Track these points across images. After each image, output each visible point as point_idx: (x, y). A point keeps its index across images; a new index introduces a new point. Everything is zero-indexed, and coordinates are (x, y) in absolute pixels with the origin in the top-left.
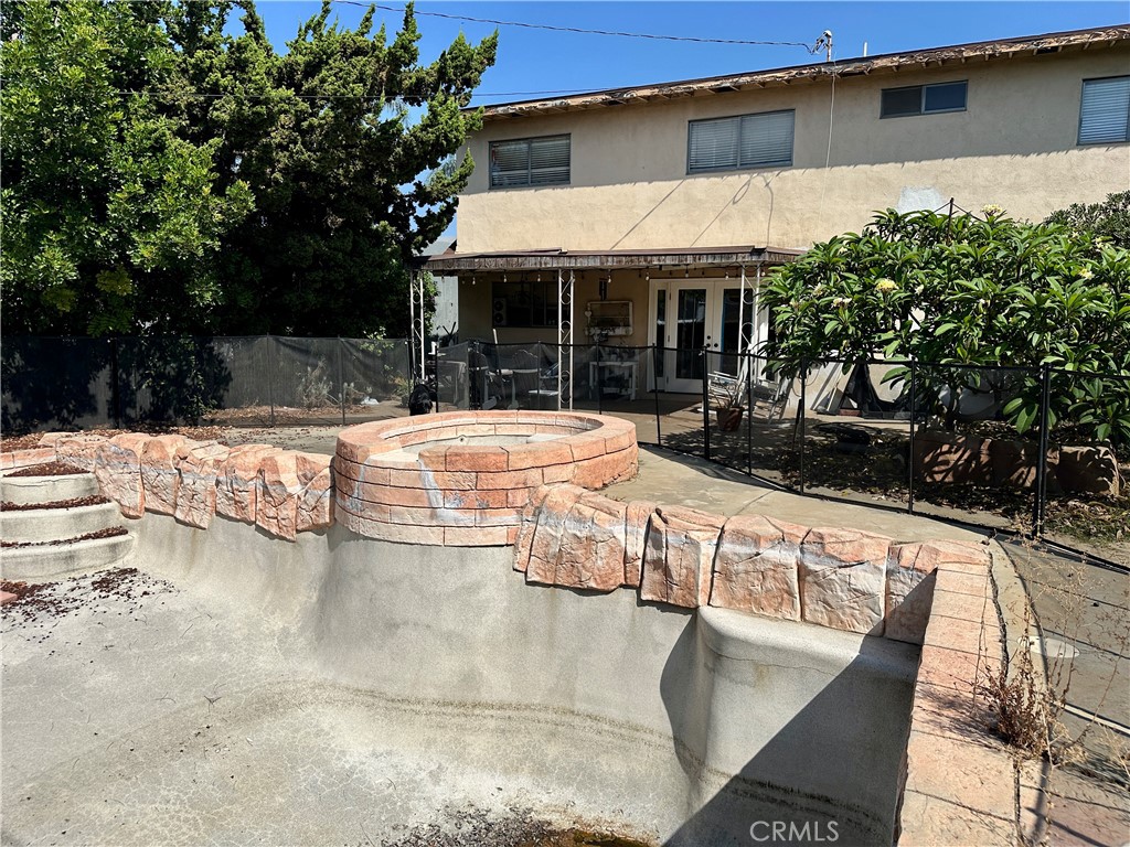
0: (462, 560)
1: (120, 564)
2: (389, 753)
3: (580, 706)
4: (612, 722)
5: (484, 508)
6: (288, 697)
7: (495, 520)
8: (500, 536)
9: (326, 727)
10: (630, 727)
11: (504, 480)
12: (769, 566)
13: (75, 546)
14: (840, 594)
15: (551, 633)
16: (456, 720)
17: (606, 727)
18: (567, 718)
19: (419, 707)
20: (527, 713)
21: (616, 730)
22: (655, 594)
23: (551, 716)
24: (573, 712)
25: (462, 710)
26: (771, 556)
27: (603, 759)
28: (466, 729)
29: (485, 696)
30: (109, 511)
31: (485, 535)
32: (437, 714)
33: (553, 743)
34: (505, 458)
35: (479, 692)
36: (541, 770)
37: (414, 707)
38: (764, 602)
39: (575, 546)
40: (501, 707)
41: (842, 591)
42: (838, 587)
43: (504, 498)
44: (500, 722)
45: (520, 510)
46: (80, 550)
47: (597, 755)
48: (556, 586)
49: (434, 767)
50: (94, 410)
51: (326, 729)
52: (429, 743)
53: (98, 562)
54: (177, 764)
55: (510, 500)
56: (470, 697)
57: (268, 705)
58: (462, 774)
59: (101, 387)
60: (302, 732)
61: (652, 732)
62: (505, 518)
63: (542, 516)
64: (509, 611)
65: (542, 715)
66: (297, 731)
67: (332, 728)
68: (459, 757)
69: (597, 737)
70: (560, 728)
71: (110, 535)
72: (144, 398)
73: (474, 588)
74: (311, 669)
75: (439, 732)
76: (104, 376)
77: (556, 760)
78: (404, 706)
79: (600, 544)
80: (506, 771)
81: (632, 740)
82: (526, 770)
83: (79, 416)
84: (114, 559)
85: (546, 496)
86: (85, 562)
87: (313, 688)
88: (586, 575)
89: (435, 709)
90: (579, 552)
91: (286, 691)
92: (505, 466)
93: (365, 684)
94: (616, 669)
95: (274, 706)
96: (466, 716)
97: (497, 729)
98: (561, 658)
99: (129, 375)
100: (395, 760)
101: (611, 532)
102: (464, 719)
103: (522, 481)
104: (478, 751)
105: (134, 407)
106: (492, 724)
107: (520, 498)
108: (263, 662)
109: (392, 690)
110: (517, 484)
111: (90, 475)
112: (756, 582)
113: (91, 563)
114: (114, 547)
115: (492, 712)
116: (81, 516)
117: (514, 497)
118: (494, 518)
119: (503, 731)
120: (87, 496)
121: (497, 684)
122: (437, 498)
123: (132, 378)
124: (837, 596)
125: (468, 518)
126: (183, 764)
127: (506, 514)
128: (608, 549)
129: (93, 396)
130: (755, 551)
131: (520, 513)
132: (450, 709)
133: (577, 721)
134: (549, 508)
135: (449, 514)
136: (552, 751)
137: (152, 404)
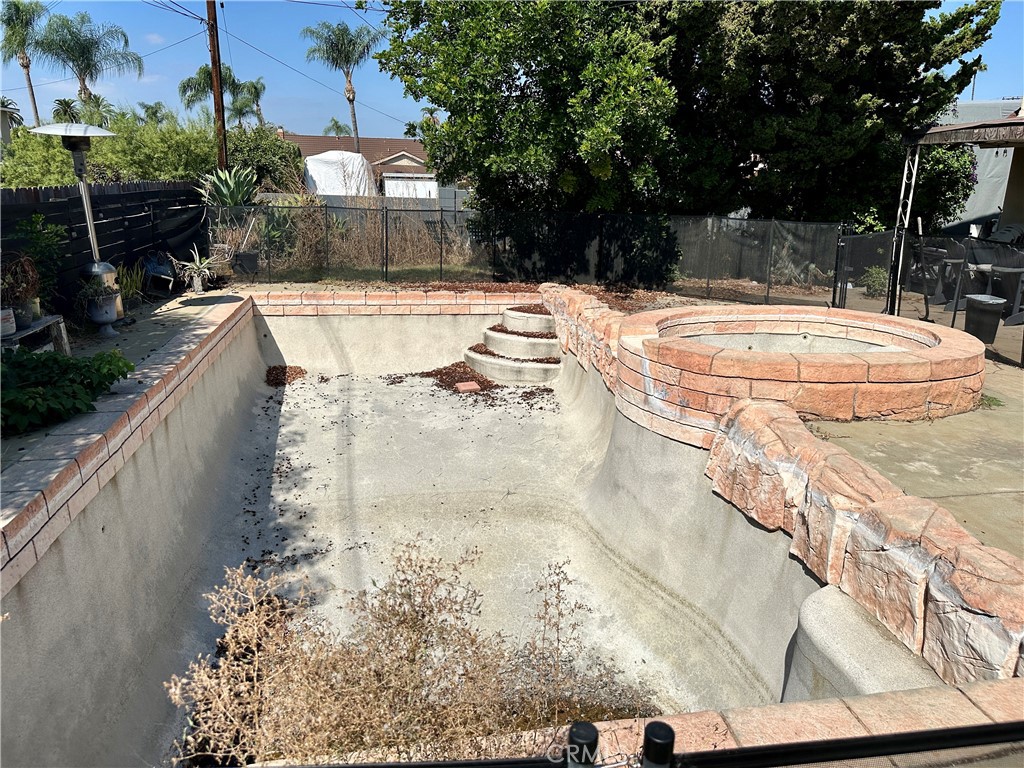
0: (663, 447)
1: (548, 385)
2: (587, 586)
3: (727, 630)
4: (743, 659)
5: (684, 406)
6: (554, 511)
7: (693, 421)
8: (697, 437)
9: (560, 544)
10: (754, 674)
11: (704, 383)
12: (893, 569)
13: (524, 365)
14: (956, 643)
15: (723, 548)
16: (637, 586)
17: (738, 661)
18: (715, 634)
19: (618, 561)
20: (687, 610)
21: (744, 669)
22: (800, 550)
23: (705, 625)
24: (720, 631)
25: (644, 580)
26: (897, 558)
27: (727, 689)
28: (641, 598)
29: (661, 577)
30: (553, 345)
31: (684, 432)
32: (628, 574)
33: (698, 649)
34: (709, 361)
35: (658, 572)
36: (681, 667)
37: (616, 559)
38: (888, 612)
39: (746, 470)
40: (670, 594)
41: (959, 641)
42: (956, 634)
43: (704, 401)
44: (666, 607)
45: (718, 418)
46: (525, 368)
47: (723, 682)
48: (729, 502)
49: (608, 615)
50: (586, 271)
51: (559, 546)
52: (615, 594)
53: (535, 379)
54: (455, 523)
55: (710, 404)
56: (652, 572)
57: (538, 511)
58: (624, 632)
59: (592, 253)
60: (542, 540)
61: (767, 689)
62: (703, 421)
63: (733, 430)
64: (695, 512)
65: (698, 619)
66: (539, 537)
67: (563, 547)
68: (629, 617)
69: (728, 665)
70: (707, 640)
71: (548, 362)
72: (619, 265)
73: (669, 478)
74: (581, 499)
75: (625, 589)
76: (595, 243)
77: (694, 665)
78: (611, 556)
79: (765, 476)
80: (656, 650)
81: (753, 687)
82: (671, 658)
83: (577, 274)
84: (545, 380)
85: (741, 410)
86: (527, 377)
87: (573, 513)
88: (751, 504)
89: (628, 569)
90: (748, 478)
91: (556, 507)
92: (707, 369)
93: (597, 526)
94: (760, 610)
95: (540, 514)
96: (645, 587)
97: (662, 611)
98: (724, 576)
99: (610, 245)
100: (586, 593)
101: (776, 467)
102: (643, 588)
103: (724, 387)
104: (643, 621)
105: (612, 272)
106: (661, 605)
107: (721, 405)
108: (560, 481)
109: (608, 538)
110: (720, 390)
111: (550, 317)
112: (881, 583)
113: (531, 379)
114: (546, 371)
115: (663, 594)
116: (534, 344)
117: (714, 402)
118: (694, 418)
119: (666, 616)
120: (546, 331)
121: (672, 572)
122: (650, 385)
123: (612, 248)
124: (954, 645)
125: (672, 412)
126: (459, 525)
127: (704, 418)
128: (771, 484)
129: (588, 261)
130: (879, 543)
131: (718, 420)
132: (636, 575)
133: (721, 641)
134: (741, 423)
135: (657, 403)
136: (695, 656)
137: (623, 269)
